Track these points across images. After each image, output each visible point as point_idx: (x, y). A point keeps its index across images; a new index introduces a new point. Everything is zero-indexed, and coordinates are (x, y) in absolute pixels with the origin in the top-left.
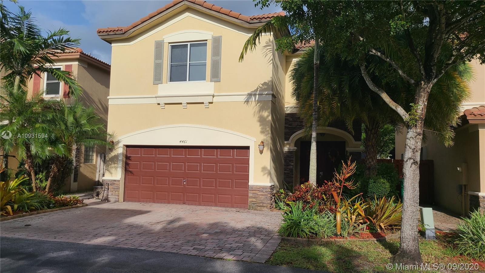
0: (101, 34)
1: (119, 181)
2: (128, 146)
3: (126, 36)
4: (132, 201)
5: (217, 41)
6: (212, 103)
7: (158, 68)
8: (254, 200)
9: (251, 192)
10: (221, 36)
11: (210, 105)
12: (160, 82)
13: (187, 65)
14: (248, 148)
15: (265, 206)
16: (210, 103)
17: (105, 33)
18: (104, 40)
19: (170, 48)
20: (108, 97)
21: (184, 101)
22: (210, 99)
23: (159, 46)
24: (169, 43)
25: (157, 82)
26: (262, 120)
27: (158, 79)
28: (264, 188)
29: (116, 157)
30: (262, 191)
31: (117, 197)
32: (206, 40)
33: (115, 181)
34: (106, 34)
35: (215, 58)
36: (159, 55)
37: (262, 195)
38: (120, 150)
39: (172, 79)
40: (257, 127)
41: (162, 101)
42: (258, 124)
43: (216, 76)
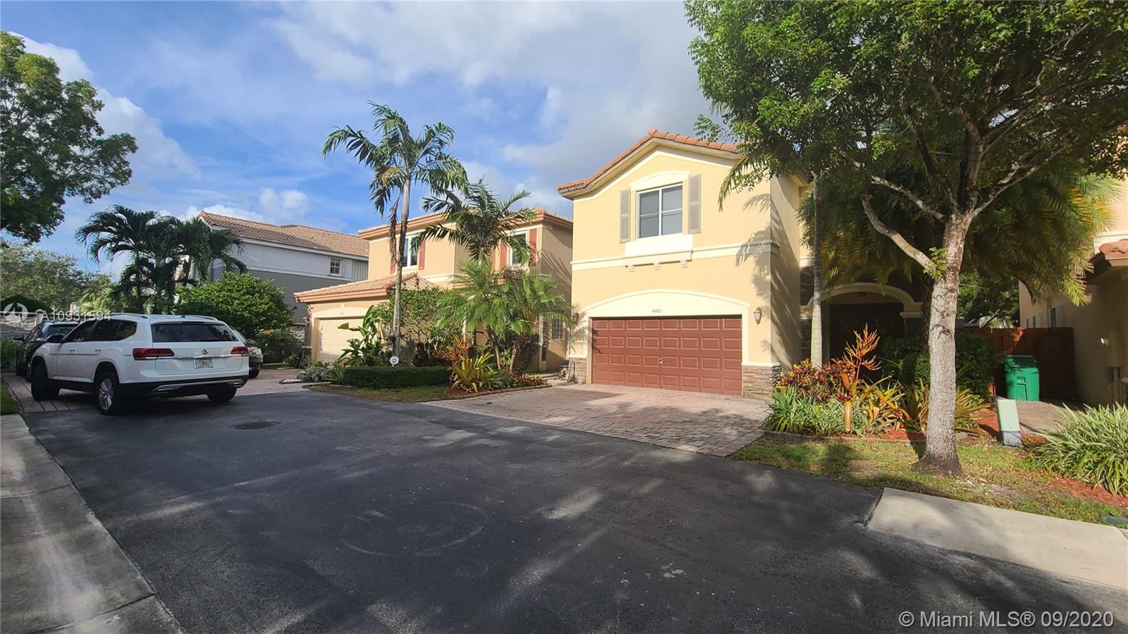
0: (562, 191)
1: (585, 359)
2: (594, 319)
3: (587, 190)
4: (601, 383)
5: (695, 182)
6: (691, 261)
7: (625, 223)
8: (750, 385)
9: (746, 374)
10: (700, 175)
11: (689, 263)
12: (627, 240)
13: (658, 216)
14: (740, 317)
15: (764, 394)
16: (688, 261)
17: (565, 190)
18: (566, 197)
19: (638, 197)
20: (571, 263)
21: (656, 260)
22: (688, 256)
23: (625, 196)
24: (637, 191)
25: (624, 240)
26: (758, 281)
27: (625, 235)
28: (763, 369)
29: (582, 331)
30: (761, 374)
31: (583, 378)
32: (682, 182)
33: (581, 359)
34: (567, 190)
35: (693, 204)
36: (625, 208)
37: (761, 379)
38: (585, 323)
39: (642, 234)
40: (752, 290)
41: (631, 262)
42: (753, 285)
43: (695, 225)
